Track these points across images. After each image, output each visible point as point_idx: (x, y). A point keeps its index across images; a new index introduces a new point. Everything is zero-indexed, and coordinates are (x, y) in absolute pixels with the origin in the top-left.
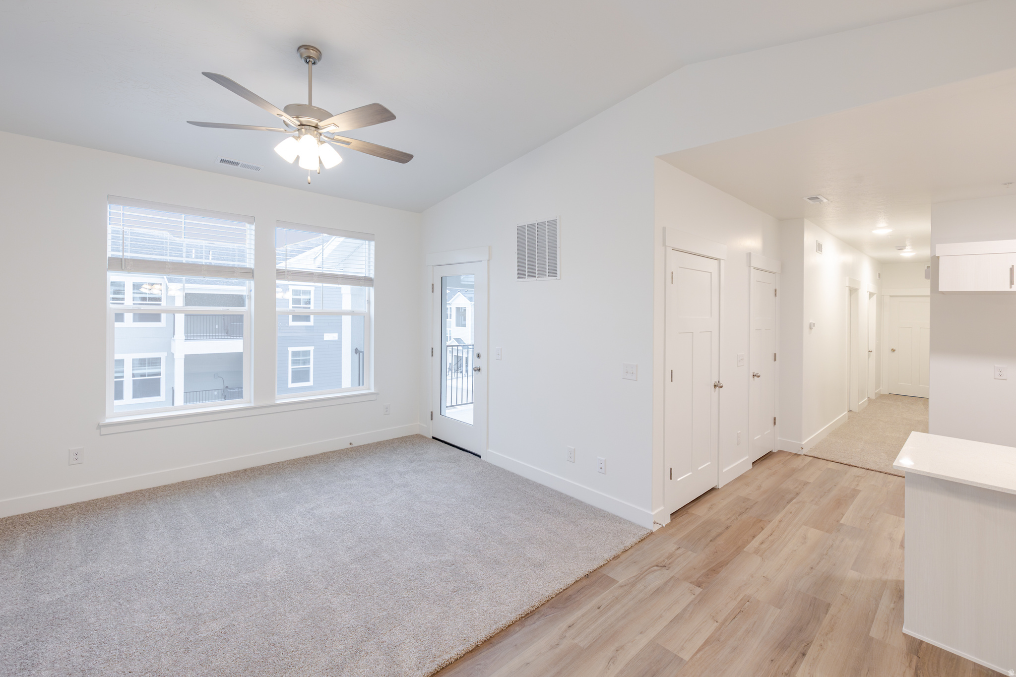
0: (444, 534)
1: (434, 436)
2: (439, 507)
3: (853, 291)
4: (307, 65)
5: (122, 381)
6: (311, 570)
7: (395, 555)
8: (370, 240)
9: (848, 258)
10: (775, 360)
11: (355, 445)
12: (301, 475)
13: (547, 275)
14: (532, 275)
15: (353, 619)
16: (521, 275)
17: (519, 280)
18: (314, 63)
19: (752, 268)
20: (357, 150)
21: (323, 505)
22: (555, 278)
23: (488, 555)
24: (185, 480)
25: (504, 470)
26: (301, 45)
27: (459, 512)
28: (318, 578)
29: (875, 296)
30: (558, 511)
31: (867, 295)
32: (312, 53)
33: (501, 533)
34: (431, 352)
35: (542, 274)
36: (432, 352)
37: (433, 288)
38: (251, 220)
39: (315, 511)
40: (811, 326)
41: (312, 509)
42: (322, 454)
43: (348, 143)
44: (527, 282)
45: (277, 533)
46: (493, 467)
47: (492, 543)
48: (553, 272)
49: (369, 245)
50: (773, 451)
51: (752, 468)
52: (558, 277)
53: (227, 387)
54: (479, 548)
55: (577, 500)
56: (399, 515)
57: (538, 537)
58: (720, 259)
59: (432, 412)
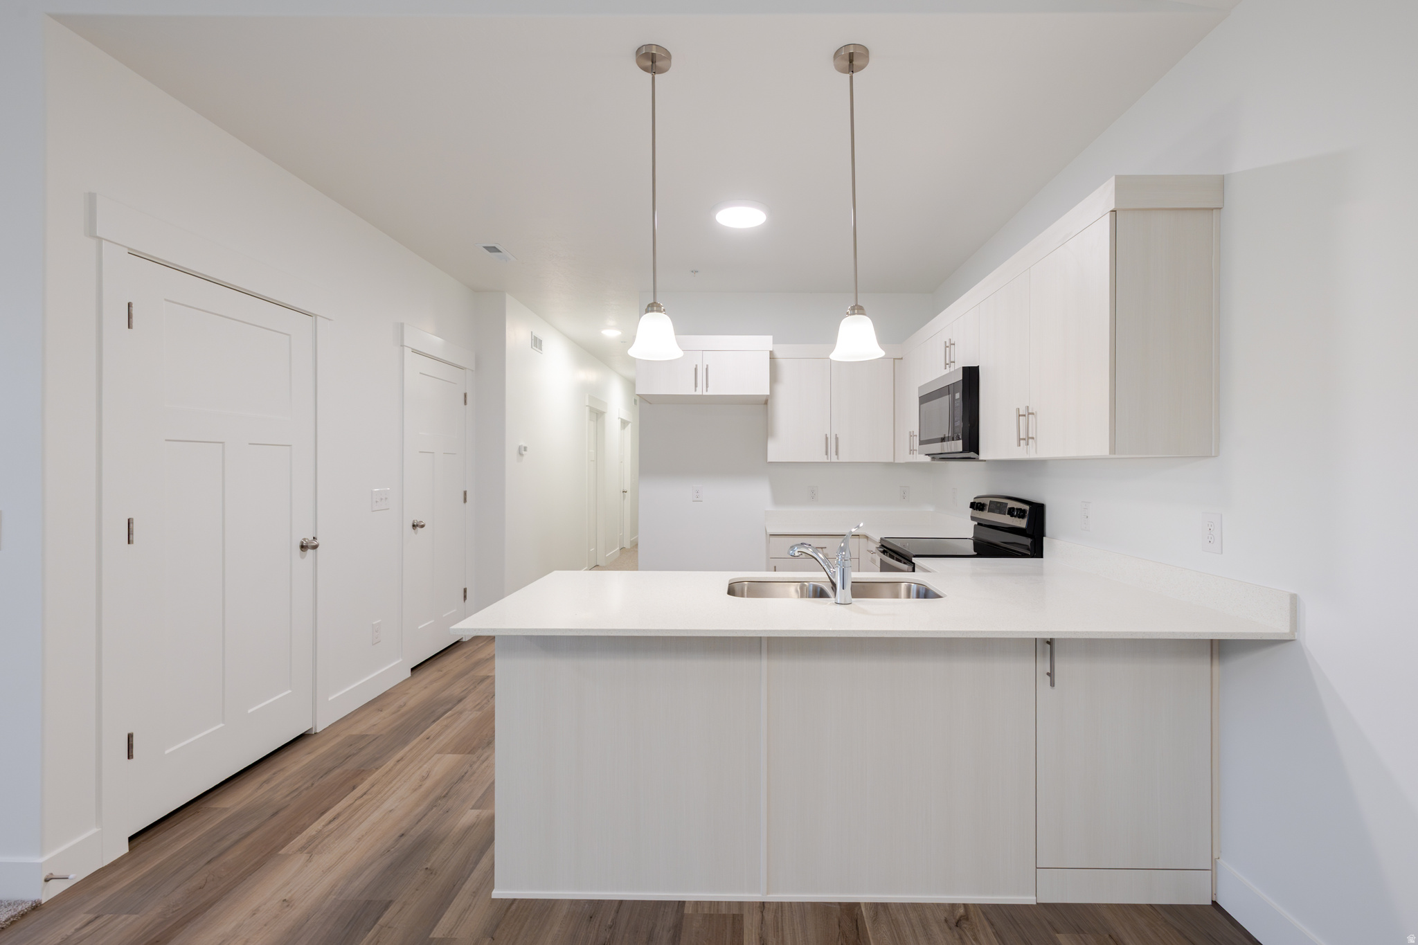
3: (598, 415)
9: (590, 376)
10: (465, 501)
19: (408, 352)
29: (629, 427)
31: (618, 424)
40: (521, 451)
50: (464, 640)
51: (410, 675)
58: (316, 315)
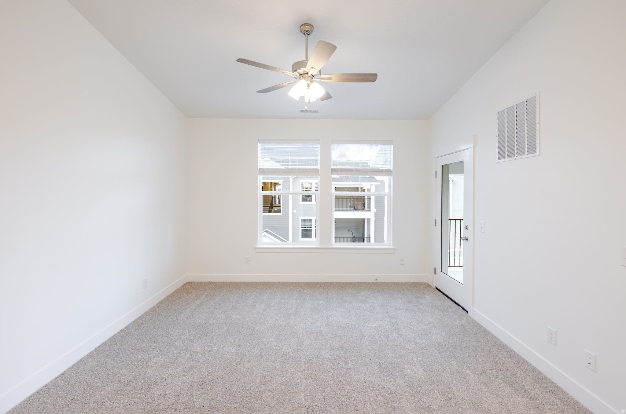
0: (400, 366)
1: (437, 287)
2: (409, 343)
4: (305, 36)
5: (311, 229)
6: (305, 354)
7: (356, 366)
8: (390, 144)
11: (379, 281)
12: (338, 293)
13: (526, 152)
14: (511, 155)
15: (305, 399)
16: (501, 156)
17: (500, 161)
18: (309, 34)
20: (339, 81)
21: (337, 315)
22: (534, 155)
23: (425, 400)
24: (288, 281)
25: (485, 329)
26: (302, 24)
27: (422, 353)
28: (305, 361)
30: (525, 390)
32: (307, 28)
33: (448, 385)
34: (434, 223)
35: (520, 152)
36: (436, 223)
37: (436, 175)
38: (318, 141)
39: (330, 318)
41: (330, 316)
42: (357, 283)
43: (331, 78)
44: (507, 162)
45: (305, 324)
46: (475, 324)
47: (436, 391)
48: (532, 149)
49: (390, 148)
52: (538, 153)
53: (354, 237)
54: (421, 390)
55: (557, 387)
56: (377, 338)
57: (486, 406)
59: (435, 268)
